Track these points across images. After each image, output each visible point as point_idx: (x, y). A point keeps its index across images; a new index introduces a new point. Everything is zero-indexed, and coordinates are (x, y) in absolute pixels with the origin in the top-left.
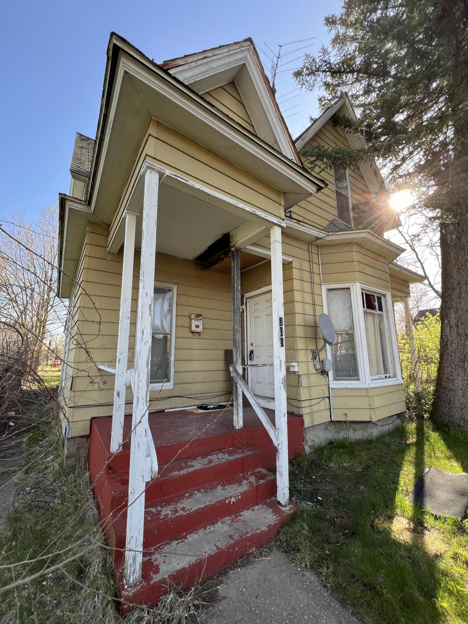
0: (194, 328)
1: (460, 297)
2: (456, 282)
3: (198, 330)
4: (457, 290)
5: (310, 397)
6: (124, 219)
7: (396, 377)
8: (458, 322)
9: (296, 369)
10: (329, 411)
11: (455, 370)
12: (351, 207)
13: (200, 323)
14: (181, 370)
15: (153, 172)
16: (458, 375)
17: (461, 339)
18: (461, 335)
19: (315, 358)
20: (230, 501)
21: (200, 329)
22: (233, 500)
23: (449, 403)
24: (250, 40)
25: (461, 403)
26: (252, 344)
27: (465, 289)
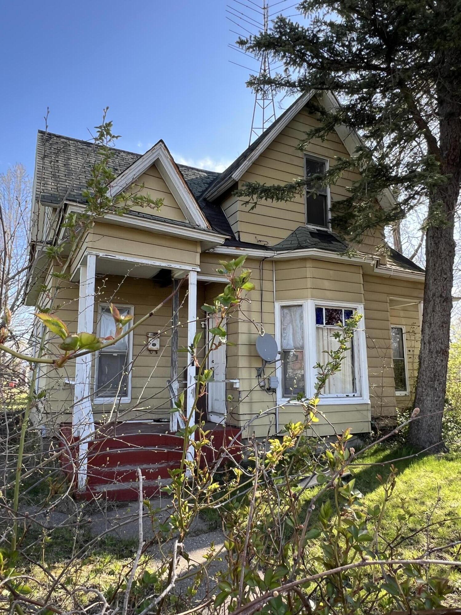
0: (150, 347)
1: (433, 311)
2: (432, 293)
3: (155, 348)
4: (432, 303)
5: (251, 411)
6: (79, 269)
7: (361, 397)
8: (430, 338)
9: (237, 386)
10: (275, 426)
11: (425, 389)
12: (329, 206)
13: (157, 342)
14: (138, 386)
15: (92, 256)
16: (427, 395)
17: (432, 357)
18: (432, 352)
19: (259, 375)
20: (149, 471)
21: (157, 347)
22: (151, 470)
23: (418, 425)
24: (161, 141)
25: (429, 425)
26: (213, 362)
27: (438, 302)
